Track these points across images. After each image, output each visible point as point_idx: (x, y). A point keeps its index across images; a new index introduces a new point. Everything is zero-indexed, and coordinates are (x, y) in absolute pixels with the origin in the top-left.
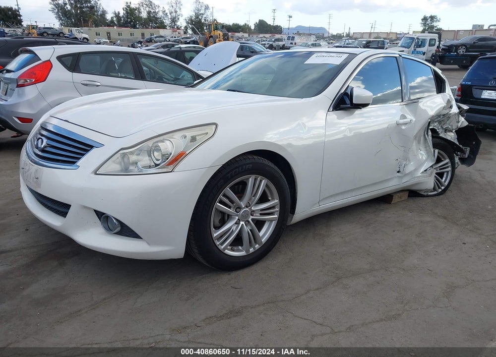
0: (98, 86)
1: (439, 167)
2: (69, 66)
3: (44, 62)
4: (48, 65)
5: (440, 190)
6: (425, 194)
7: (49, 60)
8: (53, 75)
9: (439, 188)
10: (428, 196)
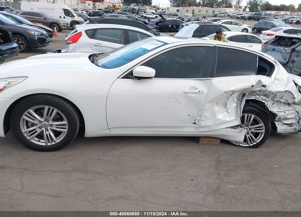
0: (102, 46)
1: (255, 128)
2: (90, 35)
3: (79, 33)
4: (80, 34)
5: (252, 145)
6: (237, 144)
7: (81, 32)
8: (81, 40)
9: (251, 143)
10: (239, 146)
